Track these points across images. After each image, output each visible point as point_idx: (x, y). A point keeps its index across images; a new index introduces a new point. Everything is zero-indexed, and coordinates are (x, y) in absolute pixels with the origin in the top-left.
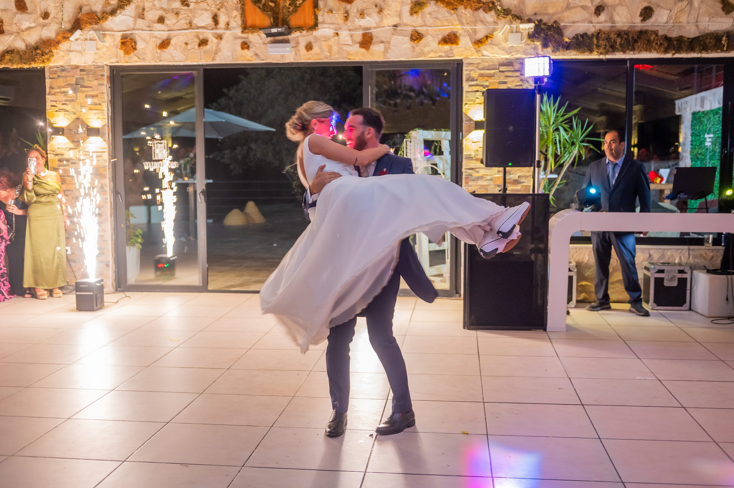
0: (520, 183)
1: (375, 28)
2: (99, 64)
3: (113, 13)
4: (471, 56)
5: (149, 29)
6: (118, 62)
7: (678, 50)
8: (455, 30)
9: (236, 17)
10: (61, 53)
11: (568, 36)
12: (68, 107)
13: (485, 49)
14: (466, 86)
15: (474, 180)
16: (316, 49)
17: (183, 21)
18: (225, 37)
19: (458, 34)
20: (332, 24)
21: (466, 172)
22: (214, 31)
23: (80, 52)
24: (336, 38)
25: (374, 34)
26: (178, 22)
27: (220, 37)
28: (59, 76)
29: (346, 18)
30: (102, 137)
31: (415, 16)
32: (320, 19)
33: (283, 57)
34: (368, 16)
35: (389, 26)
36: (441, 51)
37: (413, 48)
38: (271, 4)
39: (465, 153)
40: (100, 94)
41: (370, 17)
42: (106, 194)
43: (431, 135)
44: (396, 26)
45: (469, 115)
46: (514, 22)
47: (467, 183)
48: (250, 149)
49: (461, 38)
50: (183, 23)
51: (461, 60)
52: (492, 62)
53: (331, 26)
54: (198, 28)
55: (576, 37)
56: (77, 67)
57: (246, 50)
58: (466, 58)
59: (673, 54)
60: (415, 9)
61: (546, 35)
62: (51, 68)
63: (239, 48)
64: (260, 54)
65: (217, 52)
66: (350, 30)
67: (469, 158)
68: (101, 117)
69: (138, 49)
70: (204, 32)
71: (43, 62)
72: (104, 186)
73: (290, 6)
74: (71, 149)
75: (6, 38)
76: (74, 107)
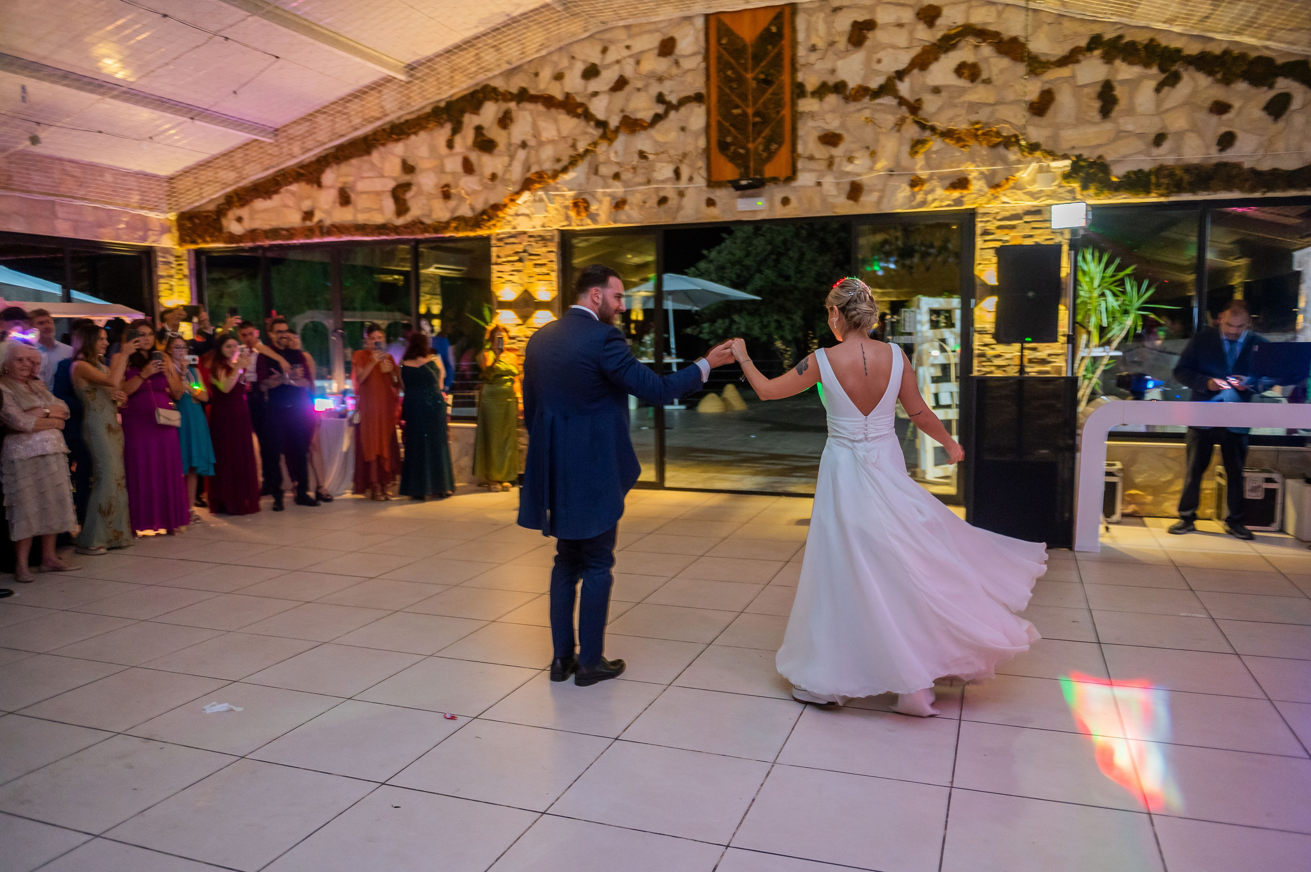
0: (1049, 362)
1: (865, 174)
2: (549, 228)
3: (565, 170)
4: (987, 204)
5: (604, 186)
6: (568, 225)
7: (1271, 188)
8: (965, 172)
9: (701, 168)
10: (509, 218)
11: (1117, 173)
12: (515, 279)
13: (1005, 195)
14: (979, 243)
15: (989, 360)
16: (794, 202)
17: (641, 176)
18: (687, 192)
19: (970, 177)
20: (814, 171)
21: (979, 349)
22: (676, 186)
23: (527, 215)
24: (818, 188)
25: (864, 182)
26: (635, 177)
27: (681, 194)
28: (507, 244)
29: (831, 164)
30: (550, 311)
31: (915, 156)
32: (799, 167)
33: (755, 212)
34: (858, 160)
35: (882, 171)
36: (948, 200)
37: (913, 195)
38: (741, 151)
39: (976, 325)
40: (549, 263)
41: (861, 161)
43: (938, 303)
44: (891, 170)
45: (983, 278)
46: (1044, 160)
47: (979, 363)
48: (733, 322)
49: (974, 182)
50: (640, 179)
51: (974, 209)
52: (1013, 210)
53: (813, 174)
54: (657, 183)
55: (1128, 176)
56: (525, 233)
57: (711, 207)
58: (981, 206)
59: (1265, 192)
60: (916, 149)
61: (1087, 174)
62: (498, 234)
63: (703, 205)
64: (728, 211)
65: (678, 210)
66: (835, 177)
67: (982, 332)
68: (550, 289)
69: (591, 210)
70: (664, 188)
71: (489, 228)
73: (764, 153)
74: (518, 325)
75: (452, 203)
76: (521, 279)
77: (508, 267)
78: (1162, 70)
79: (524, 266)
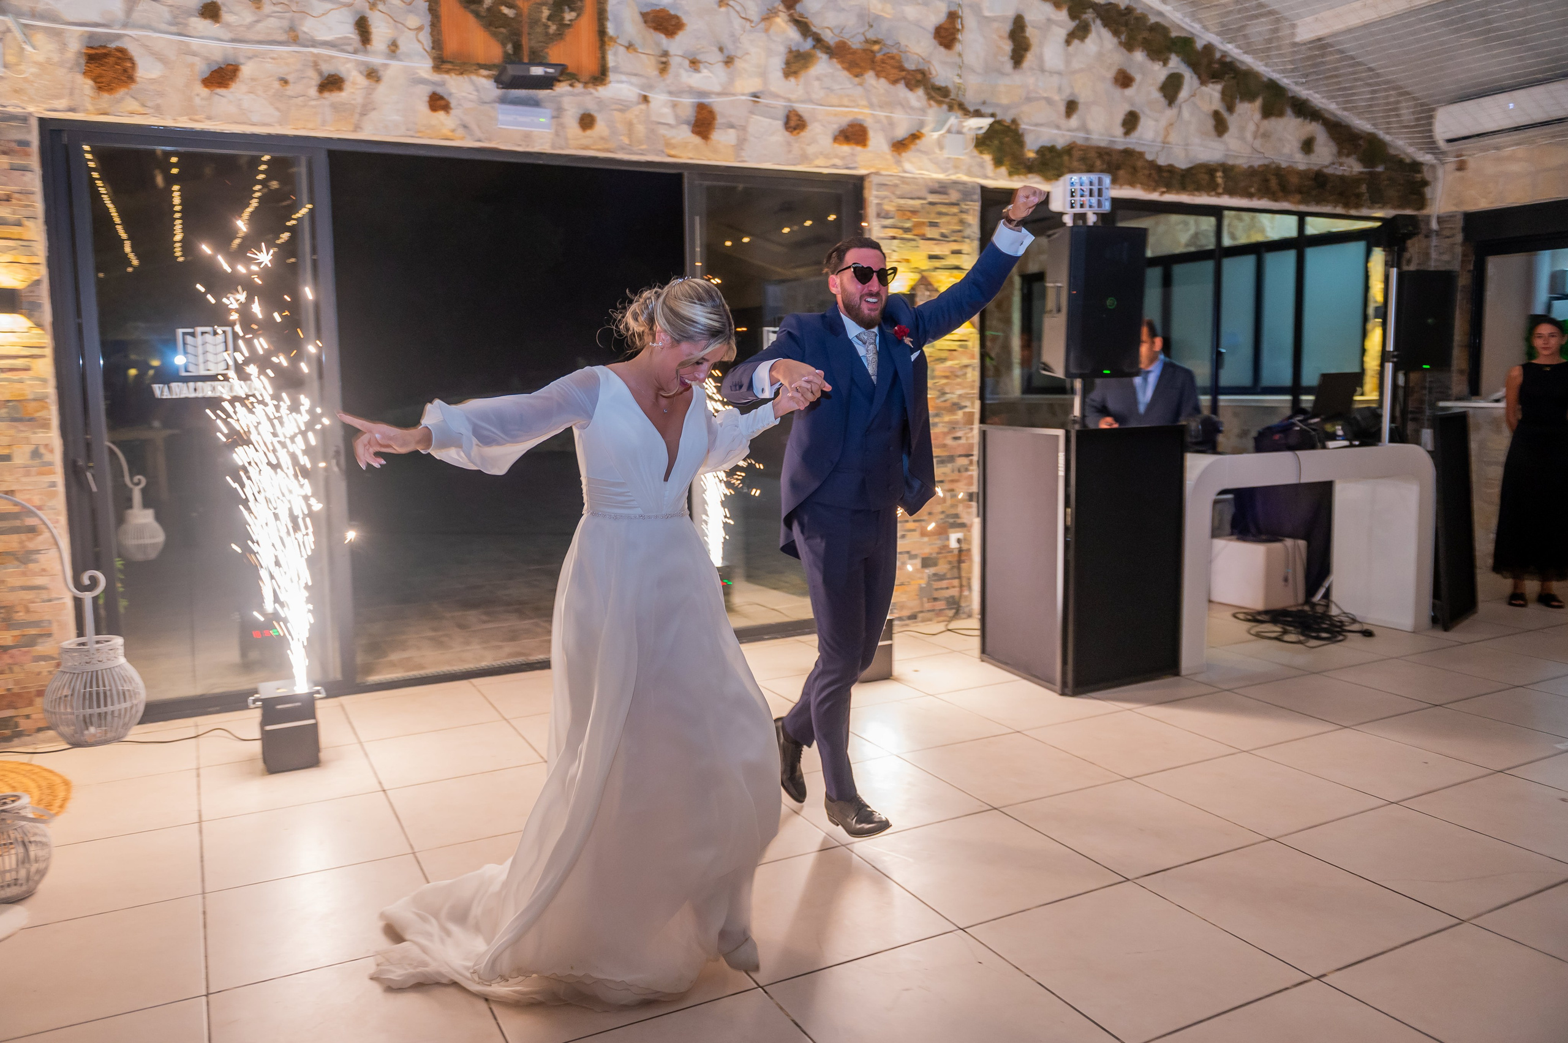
1: (719, 94)
2: (10, 109)
4: (887, 170)
5: (174, 29)
8: (860, 117)
9: (418, 29)
11: (1030, 148)
13: (908, 160)
16: (601, 127)
17: (272, 22)
18: (388, 75)
19: (866, 126)
20: (636, 75)
22: (360, 57)
25: (717, 109)
26: (257, 21)
27: (373, 76)
29: (664, 67)
30: (29, 316)
31: (792, 80)
32: (611, 61)
33: (527, 136)
34: (706, 68)
35: (743, 94)
36: (837, 156)
37: (789, 144)
38: (505, 10)
40: (17, 195)
41: (711, 72)
42: (52, 472)
44: (755, 95)
46: (953, 116)
50: (273, 25)
51: (864, 177)
52: (916, 184)
53: (634, 79)
54: (314, 43)
55: (1042, 152)
57: (441, 115)
58: (877, 174)
61: (1001, 143)
63: (423, 107)
64: (473, 126)
65: (366, 109)
66: (670, 93)
68: (23, 259)
69: (138, 79)
70: (332, 57)
72: (42, 450)
73: (550, 23)
78: (1073, 16)
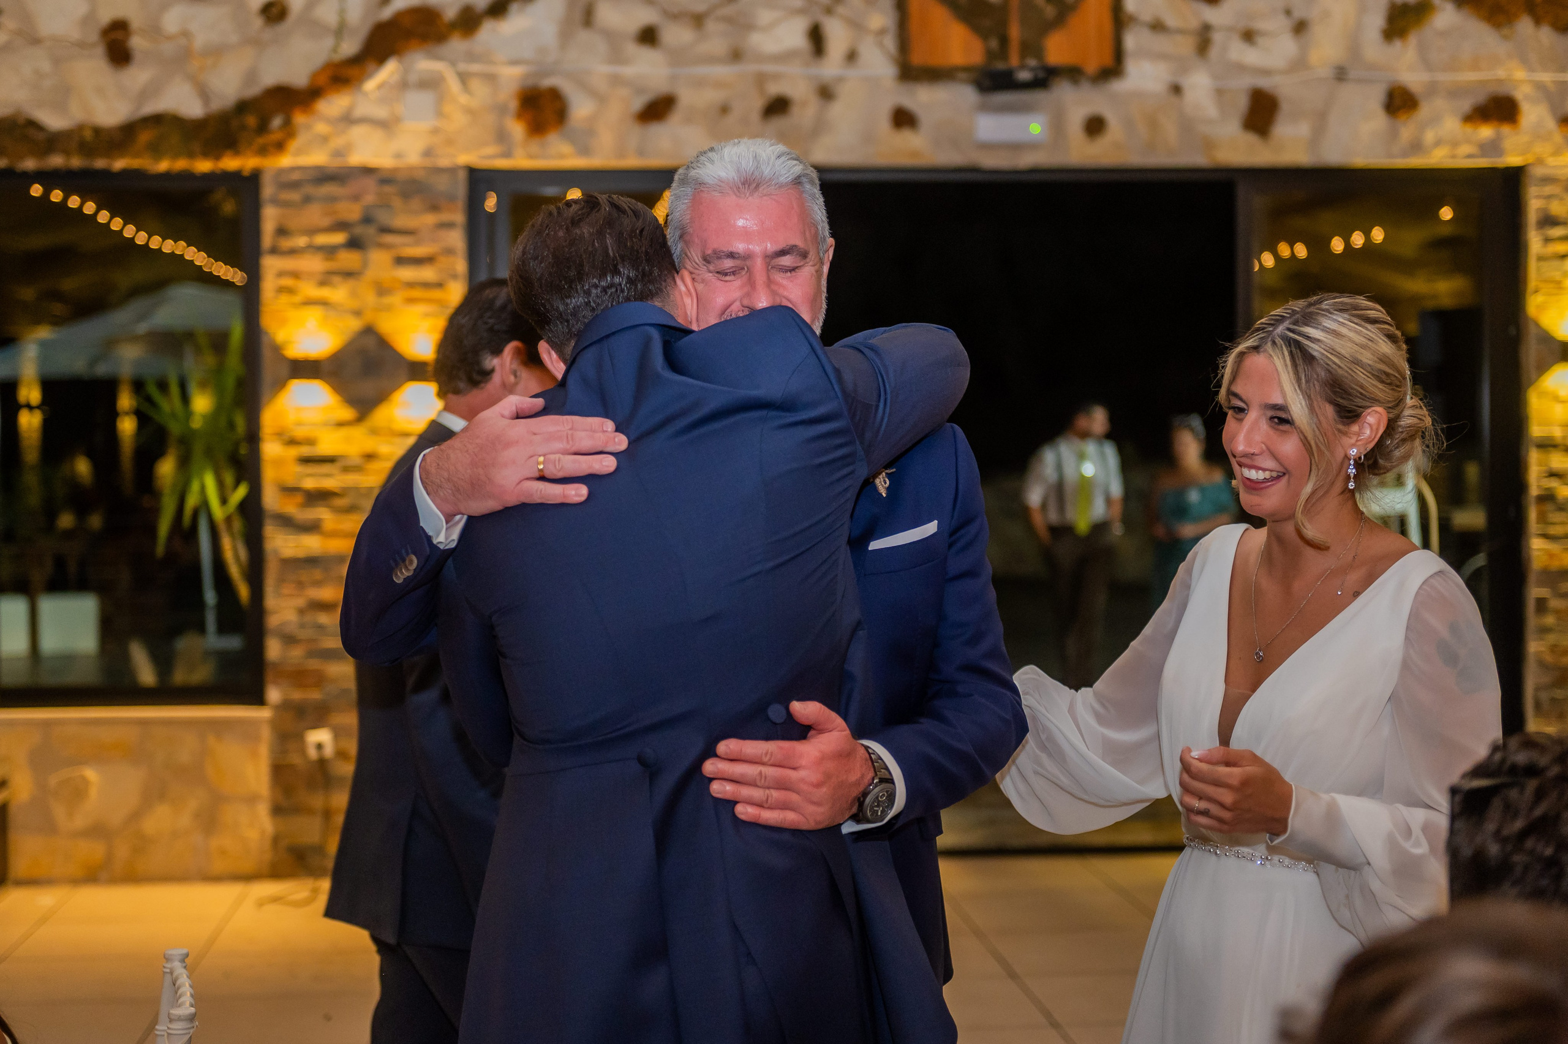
1: (1284, 74)
2: (440, 163)
3: (498, 10)
4: (1555, 157)
6: (504, 158)
8: (1506, 85)
9: (882, 32)
10: (322, 128)
12: (338, 294)
14: (1535, 244)
15: (1561, 510)
16: (1115, 129)
17: (715, 42)
18: (843, 91)
19: (1517, 95)
20: (1163, 57)
21: (1539, 486)
22: (812, 71)
23: (383, 124)
24: (1173, 99)
25: (1281, 93)
26: (699, 41)
27: (826, 93)
29: (1204, 46)
31: (1398, 44)
32: (1129, 46)
34: (1266, 40)
35: (1321, 69)
36: (1469, 143)
37: (1391, 131)
39: (1536, 431)
40: (440, 255)
41: (1272, 44)
44: (1340, 70)
45: (1543, 322)
47: (1542, 519)
49: (1526, 108)
51: (1521, 167)
53: (1161, 64)
54: (760, 61)
56: (368, 171)
57: (906, 133)
60: (1400, 26)
62: (283, 172)
63: (884, 125)
64: (947, 143)
65: (817, 130)
66: (1215, 75)
69: (571, 119)
70: (781, 75)
71: (260, 152)
74: (341, 424)
75: (137, 76)
76: (354, 294)
77: (314, 264)
79: (365, 264)
